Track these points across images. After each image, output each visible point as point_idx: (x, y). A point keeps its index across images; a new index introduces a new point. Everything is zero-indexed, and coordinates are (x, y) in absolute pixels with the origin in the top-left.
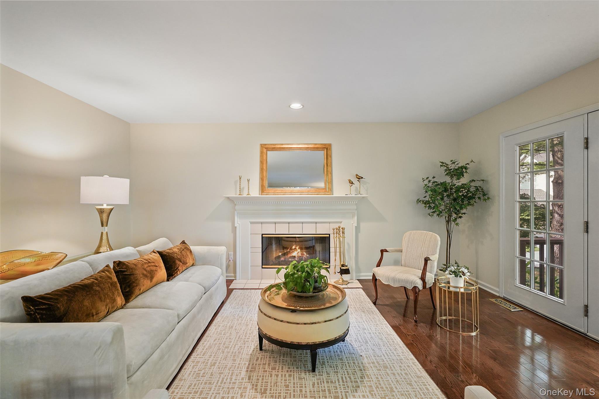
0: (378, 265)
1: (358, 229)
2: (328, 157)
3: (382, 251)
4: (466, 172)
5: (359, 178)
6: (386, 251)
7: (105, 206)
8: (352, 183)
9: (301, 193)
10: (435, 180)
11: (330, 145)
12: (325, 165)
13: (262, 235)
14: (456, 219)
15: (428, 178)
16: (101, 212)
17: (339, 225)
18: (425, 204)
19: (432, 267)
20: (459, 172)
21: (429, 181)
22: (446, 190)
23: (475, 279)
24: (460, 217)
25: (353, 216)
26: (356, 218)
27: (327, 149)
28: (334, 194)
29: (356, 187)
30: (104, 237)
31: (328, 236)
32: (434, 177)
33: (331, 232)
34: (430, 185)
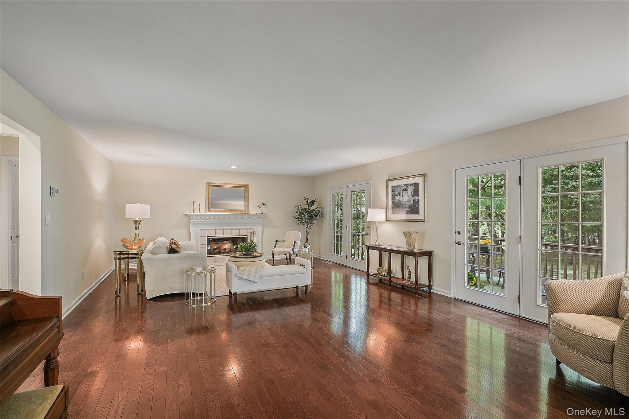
0: (275, 248)
1: (263, 232)
2: (247, 192)
3: (276, 241)
4: (315, 203)
5: (264, 204)
6: (278, 241)
7: (137, 219)
8: (260, 207)
9: (231, 212)
10: (301, 207)
11: (248, 185)
12: (245, 197)
13: (207, 237)
14: (310, 226)
15: (298, 206)
16: (135, 222)
17: (253, 230)
18: (297, 218)
19: (297, 246)
20: (312, 203)
21: (299, 207)
22: (306, 212)
23: (319, 255)
24: (312, 225)
25: (261, 225)
26: (262, 226)
27: (246, 188)
28: (250, 213)
29: (262, 209)
30: (137, 235)
31: (246, 236)
32: (301, 206)
33: (248, 234)
34: (299, 209)
